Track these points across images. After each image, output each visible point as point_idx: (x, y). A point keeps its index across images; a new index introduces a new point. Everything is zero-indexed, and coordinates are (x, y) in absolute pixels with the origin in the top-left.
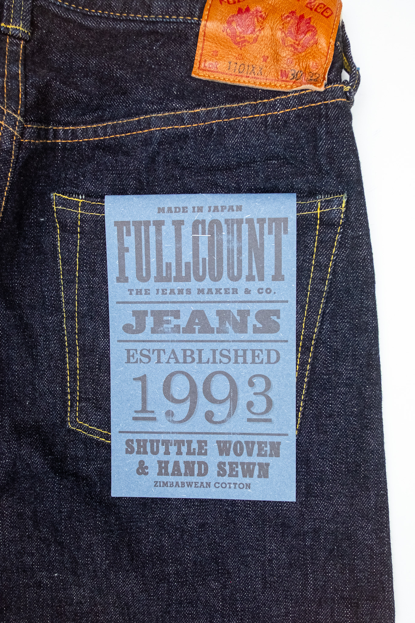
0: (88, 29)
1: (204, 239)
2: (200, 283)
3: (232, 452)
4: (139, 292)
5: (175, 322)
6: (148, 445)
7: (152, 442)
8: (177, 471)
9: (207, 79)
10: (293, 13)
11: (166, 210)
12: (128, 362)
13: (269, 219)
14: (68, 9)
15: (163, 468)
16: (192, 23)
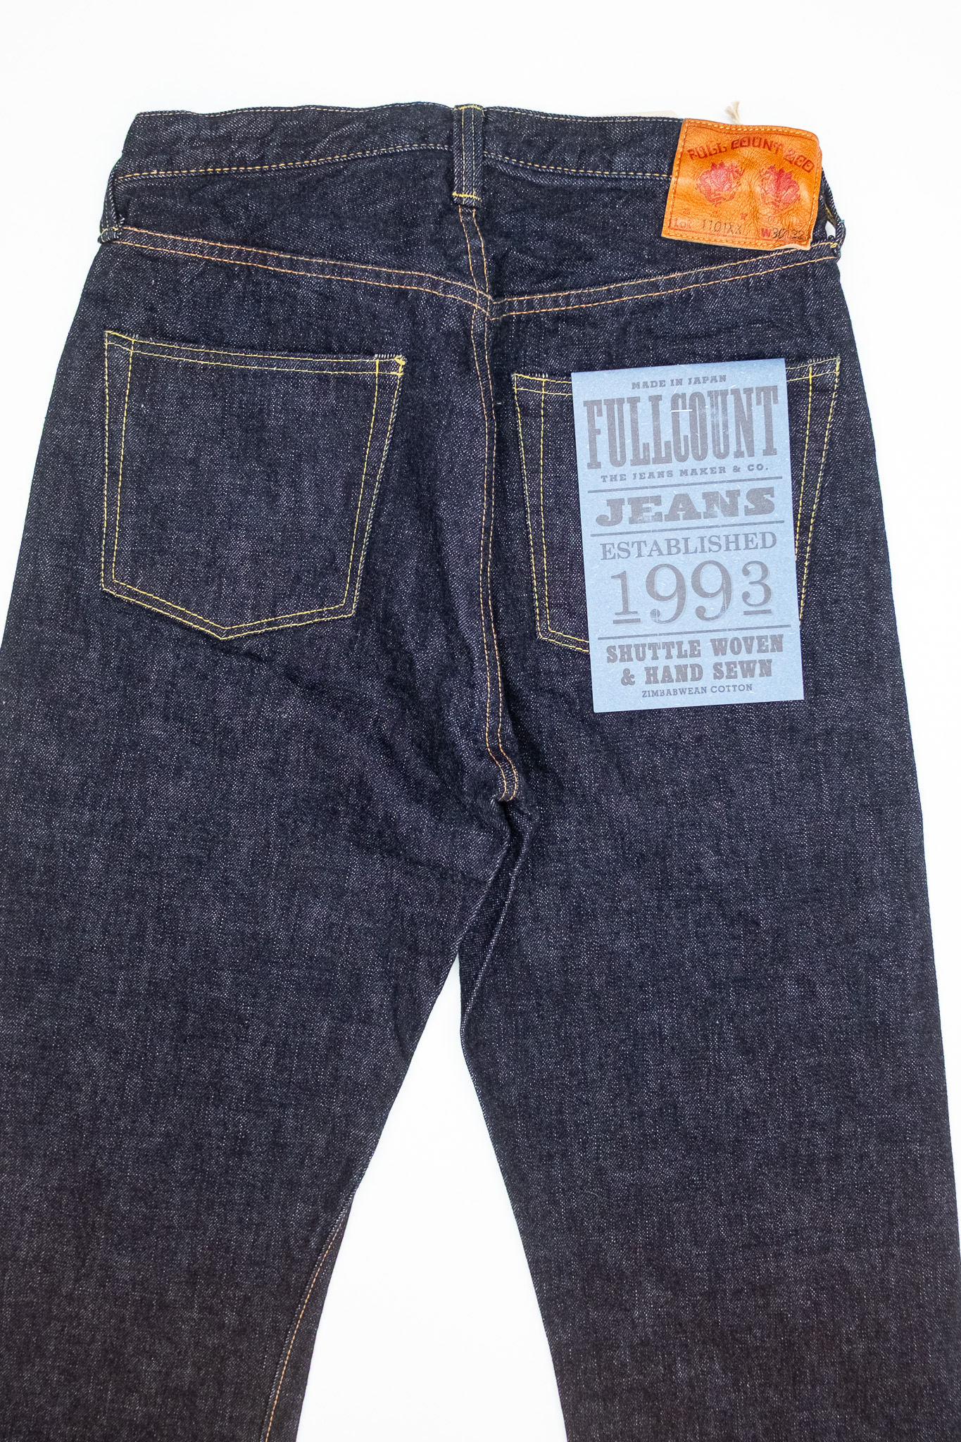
0: (539, 187)
1: (684, 414)
2: (683, 464)
3: (729, 651)
4: (613, 478)
5: (656, 509)
6: (633, 650)
7: (637, 646)
8: (667, 678)
9: (679, 238)
10: (772, 168)
11: (641, 385)
12: (605, 558)
13: (757, 388)
14: (516, 167)
15: (651, 675)
16: (661, 180)
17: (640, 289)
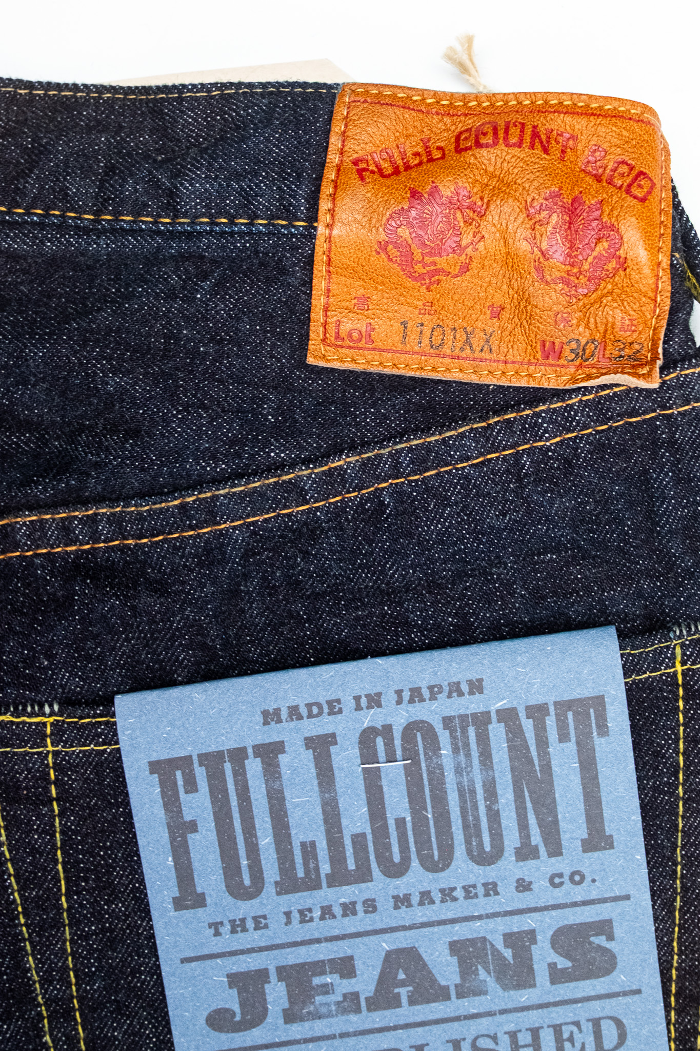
1: (392, 771)
2: (397, 882)
5: (344, 986)
9: (348, 366)
10: (555, 195)
11: (284, 714)
13: (556, 704)
16: (293, 235)
17: (258, 500)
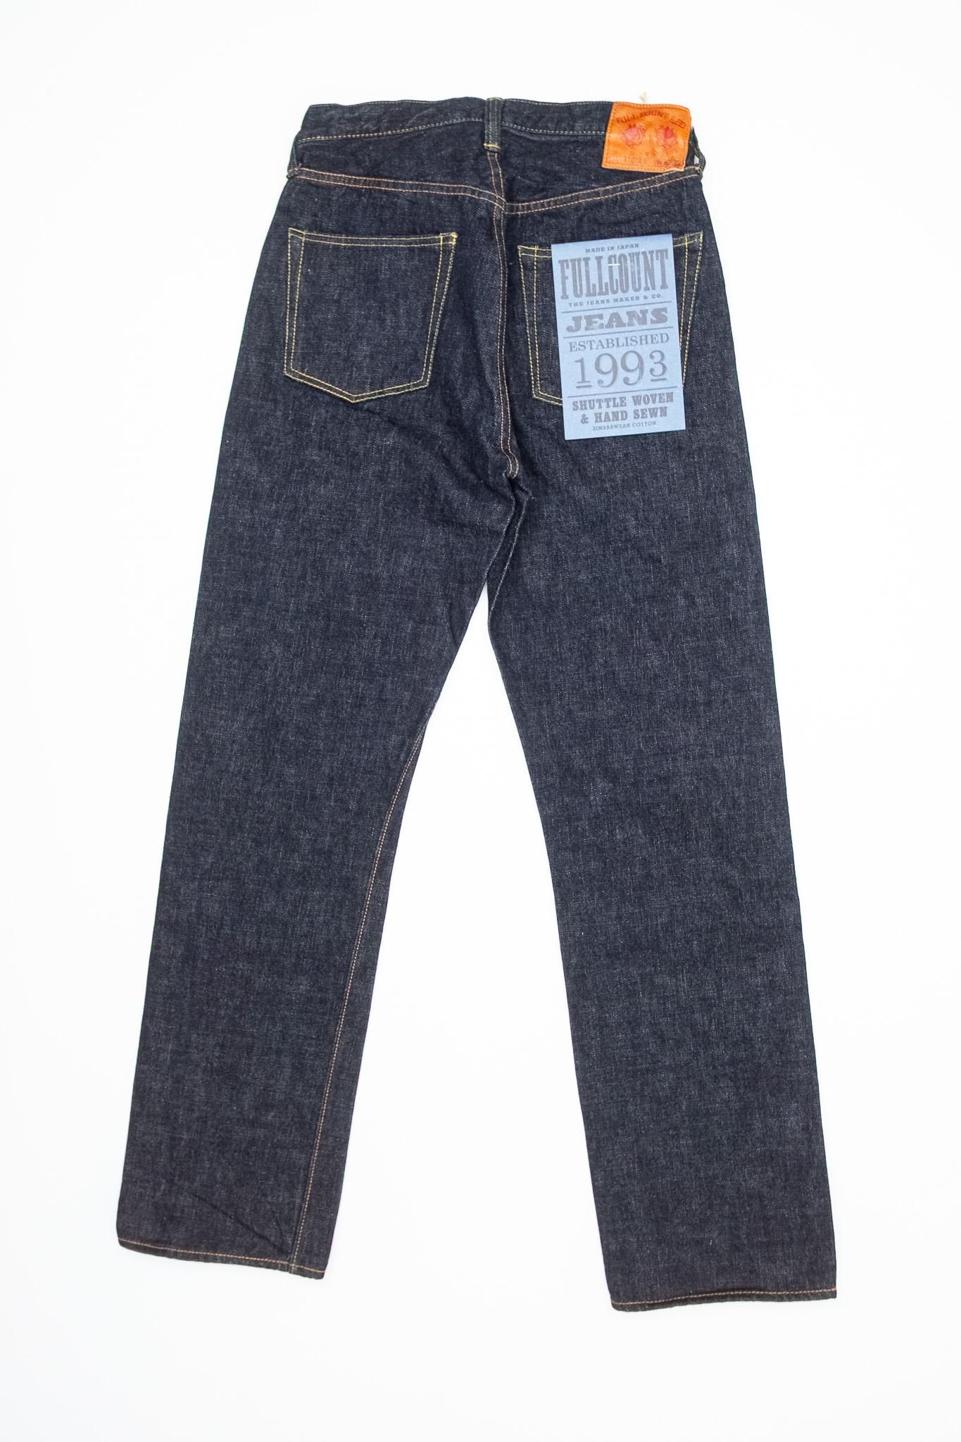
0: (534, 142)
1: (616, 266)
2: (614, 295)
3: (642, 402)
4: (576, 304)
5: (600, 322)
6: (588, 403)
7: (590, 401)
8: (607, 419)
9: (612, 168)
10: (662, 126)
11: (590, 250)
12: (571, 350)
13: (655, 250)
14: (521, 131)
15: (598, 416)
16: (600, 136)
17: (589, 195)
